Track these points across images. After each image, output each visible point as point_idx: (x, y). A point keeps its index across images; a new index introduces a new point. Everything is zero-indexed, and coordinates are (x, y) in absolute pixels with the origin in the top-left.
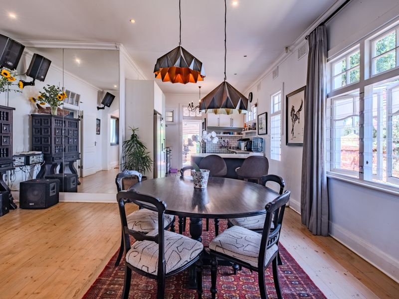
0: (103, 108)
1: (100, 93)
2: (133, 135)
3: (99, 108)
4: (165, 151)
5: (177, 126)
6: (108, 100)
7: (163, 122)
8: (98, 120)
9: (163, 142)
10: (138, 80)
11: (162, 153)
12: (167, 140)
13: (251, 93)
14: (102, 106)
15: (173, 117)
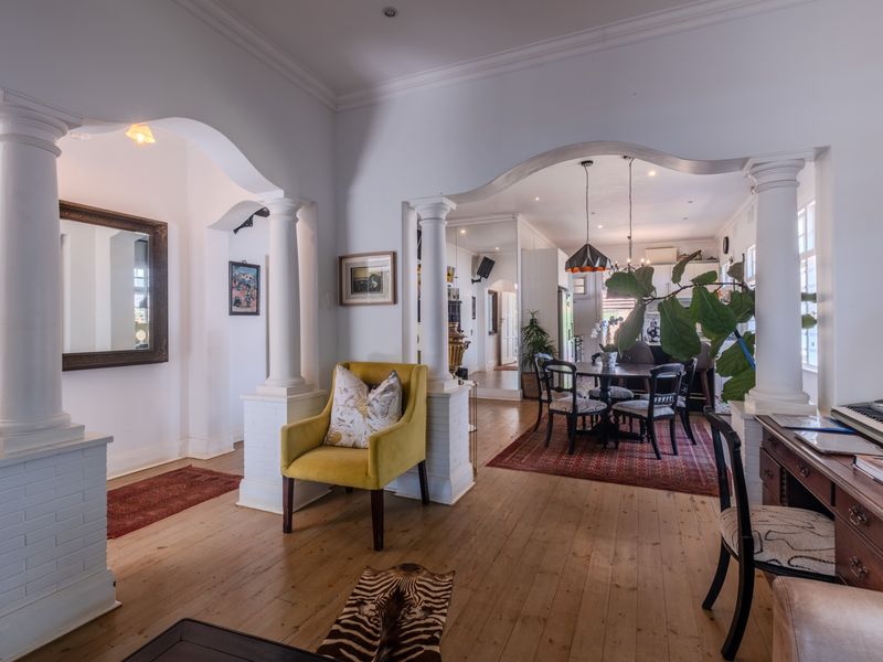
0: (479, 281)
1: (475, 259)
2: (532, 320)
3: (473, 281)
4: (573, 340)
5: (593, 301)
6: (485, 268)
7: (570, 299)
8: (474, 298)
9: (570, 328)
10: (534, 250)
11: (570, 344)
12: (576, 324)
13: (727, 239)
14: (477, 277)
15: (585, 286)
